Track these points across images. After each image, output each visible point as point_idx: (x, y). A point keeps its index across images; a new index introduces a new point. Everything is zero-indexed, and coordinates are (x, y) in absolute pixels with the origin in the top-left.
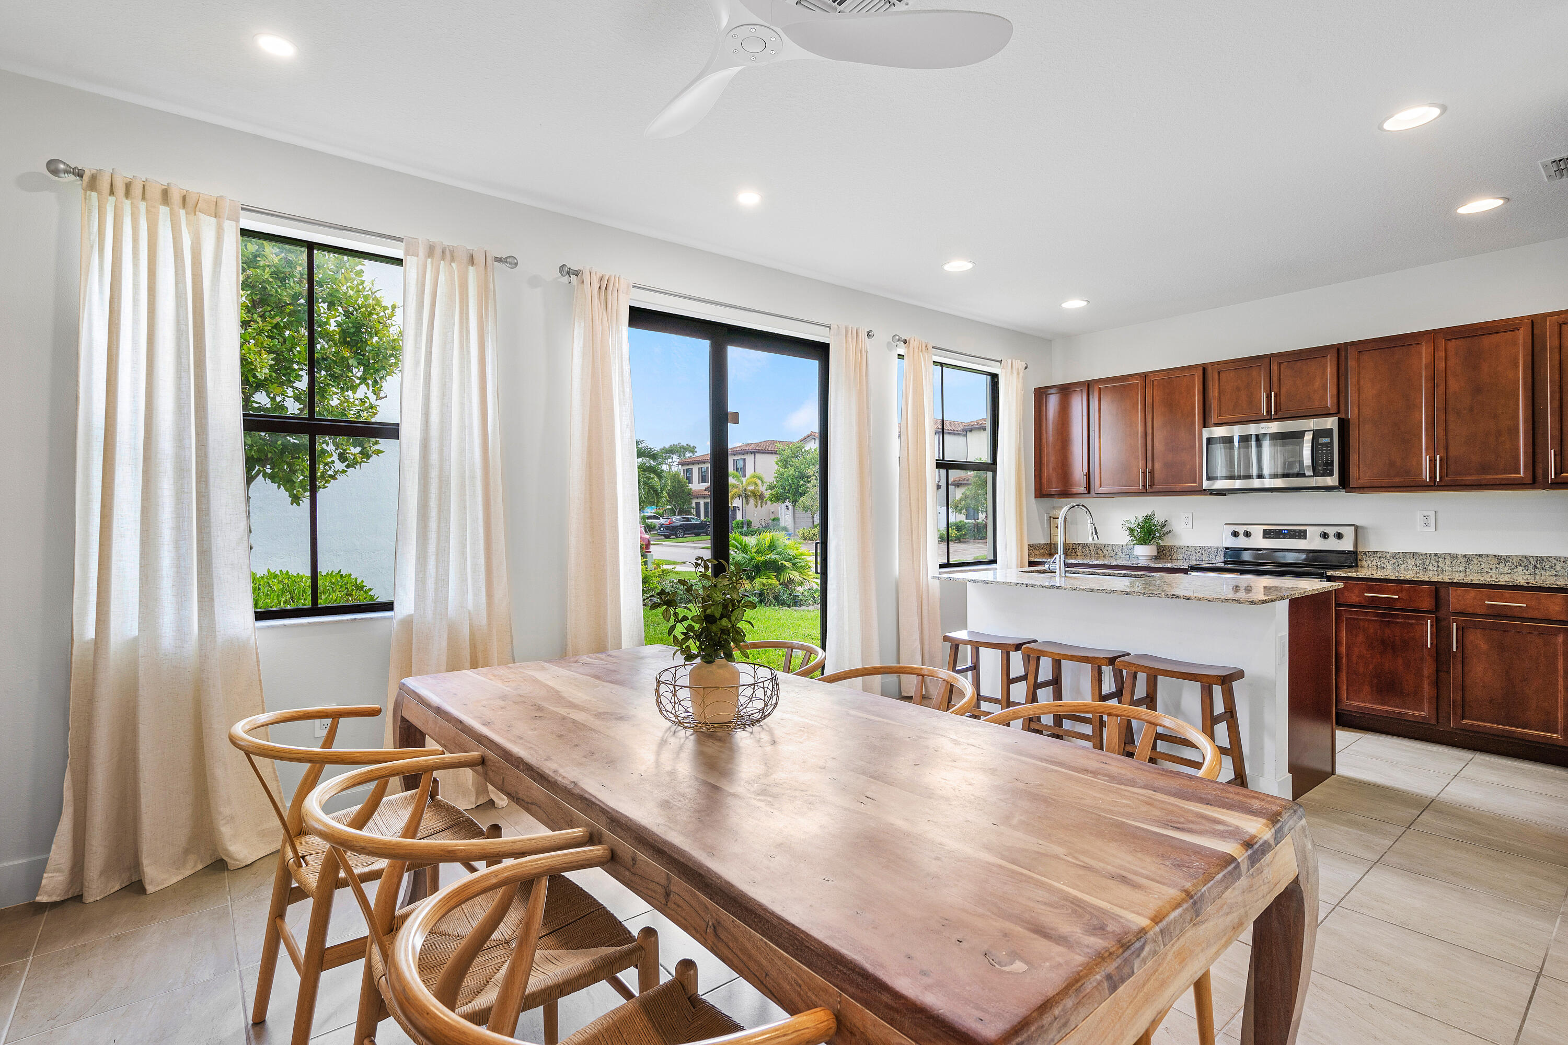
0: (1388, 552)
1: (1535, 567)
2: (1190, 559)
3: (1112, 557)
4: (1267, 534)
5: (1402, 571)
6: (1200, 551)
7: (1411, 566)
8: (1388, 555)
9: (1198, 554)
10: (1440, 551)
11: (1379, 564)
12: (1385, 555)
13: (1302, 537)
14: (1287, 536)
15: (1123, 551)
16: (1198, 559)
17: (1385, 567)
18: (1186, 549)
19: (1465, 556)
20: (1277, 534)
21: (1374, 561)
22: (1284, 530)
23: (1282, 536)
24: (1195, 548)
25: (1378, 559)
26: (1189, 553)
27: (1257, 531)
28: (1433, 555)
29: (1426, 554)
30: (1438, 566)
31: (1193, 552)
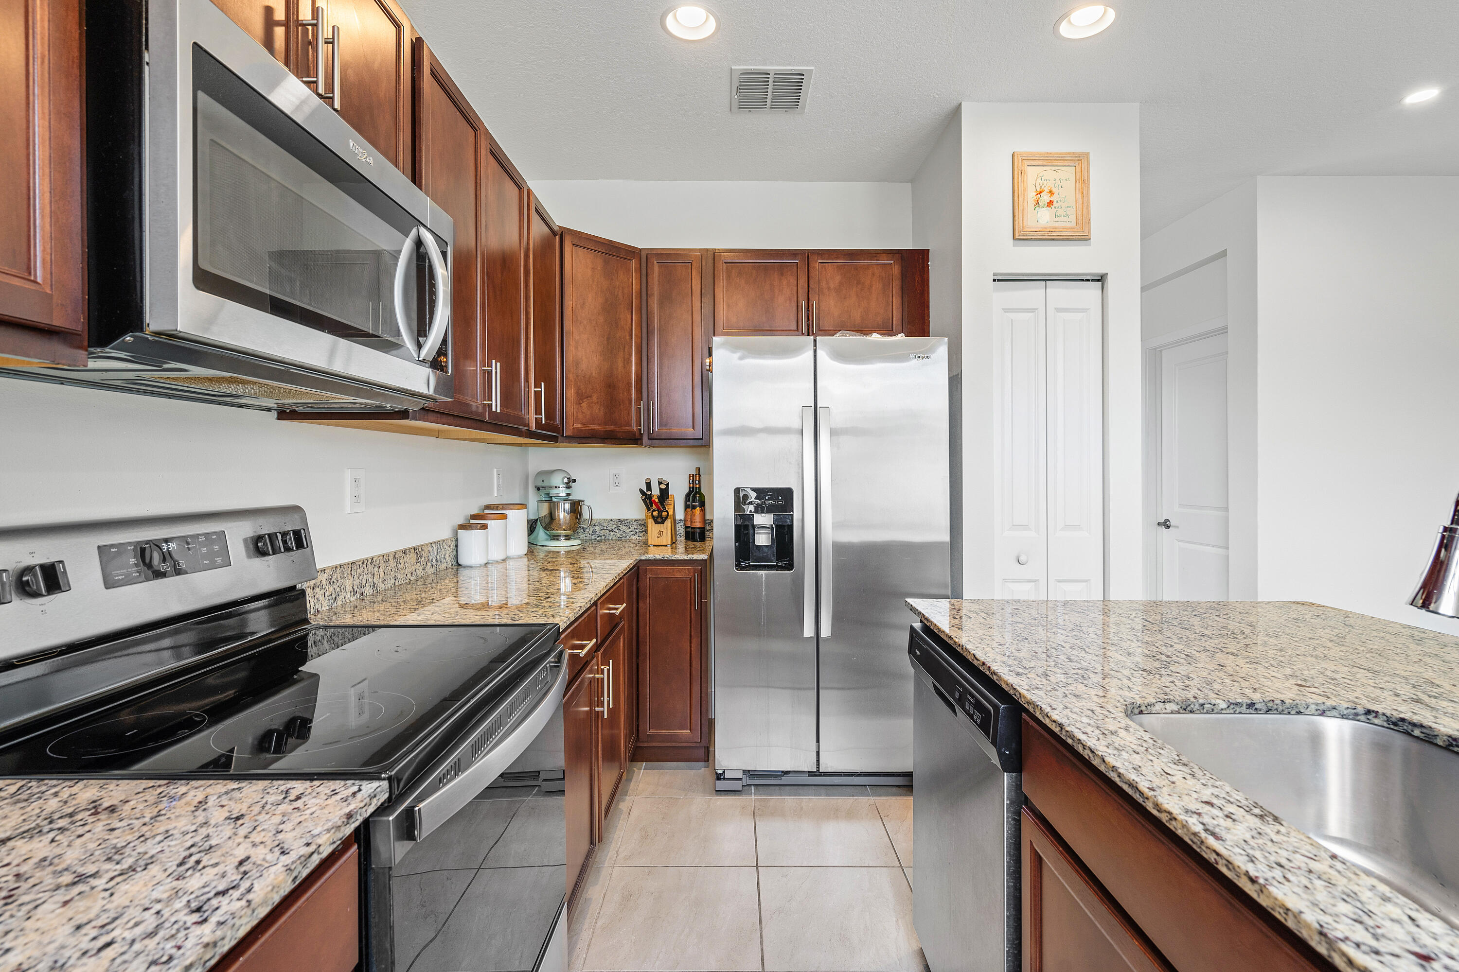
13: (219, 560)
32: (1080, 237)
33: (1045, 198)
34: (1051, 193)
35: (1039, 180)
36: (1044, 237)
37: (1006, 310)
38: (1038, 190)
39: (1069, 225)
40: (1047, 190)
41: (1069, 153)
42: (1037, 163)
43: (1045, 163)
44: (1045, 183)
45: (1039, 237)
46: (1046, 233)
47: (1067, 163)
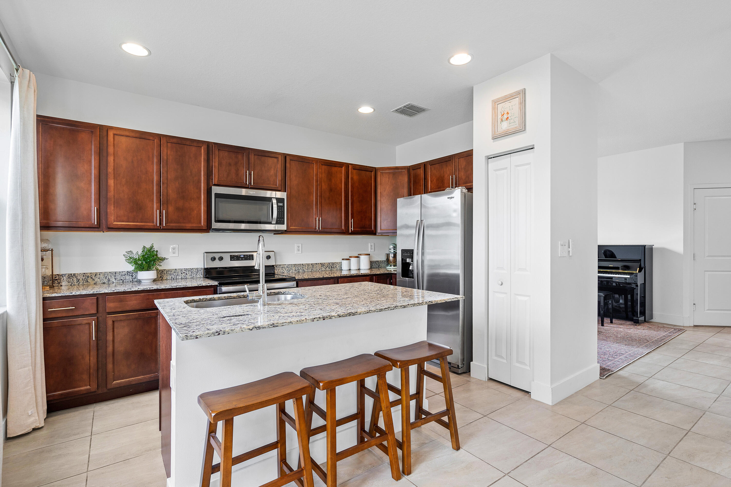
0: (285, 265)
1: (332, 267)
2: (177, 278)
3: (104, 283)
4: (233, 258)
5: (290, 274)
6: (185, 272)
7: (294, 271)
8: (285, 266)
9: (183, 274)
10: (304, 263)
11: (282, 271)
12: (284, 266)
13: (251, 259)
14: (243, 259)
15: (117, 277)
16: (183, 277)
17: (284, 272)
18: (174, 271)
19: (312, 264)
20: (238, 258)
21: (280, 270)
22: (241, 255)
23: (240, 259)
24: (181, 270)
25: (281, 269)
26: (176, 274)
27: (227, 257)
28: (301, 265)
29: (299, 264)
30: (303, 270)
31: (180, 273)
32: (519, 131)
33: (505, 116)
34: (508, 113)
35: (503, 109)
36: (503, 135)
37: (495, 170)
38: (502, 114)
39: (515, 126)
40: (506, 113)
41: (515, 92)
42: (501, 102)
43: (504, 101)
44: (505, 110)
45: (501, 136)
46: (504, 133)
47: (514, 97)
